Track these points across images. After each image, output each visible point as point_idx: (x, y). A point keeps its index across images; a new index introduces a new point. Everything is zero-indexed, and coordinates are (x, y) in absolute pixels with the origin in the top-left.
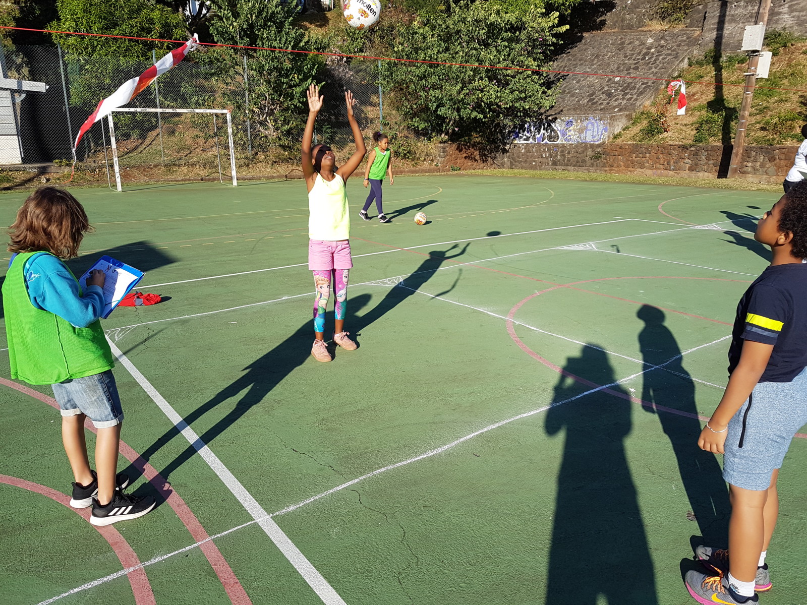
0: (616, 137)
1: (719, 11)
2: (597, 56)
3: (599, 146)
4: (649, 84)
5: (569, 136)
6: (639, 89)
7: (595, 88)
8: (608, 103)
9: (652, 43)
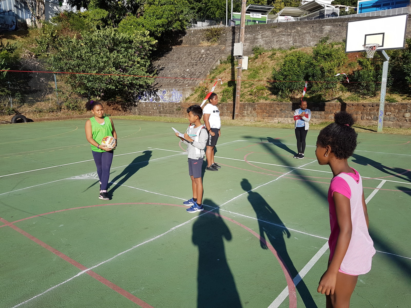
0: (187, 99)
1: (232, 37)
2: (179, 58)
3: (179, 104)
4: (202, 73)
5: (165, 99)
6: (197, 75)
7: (177, 74)
8: (183, 82)
9: (203, 52)
